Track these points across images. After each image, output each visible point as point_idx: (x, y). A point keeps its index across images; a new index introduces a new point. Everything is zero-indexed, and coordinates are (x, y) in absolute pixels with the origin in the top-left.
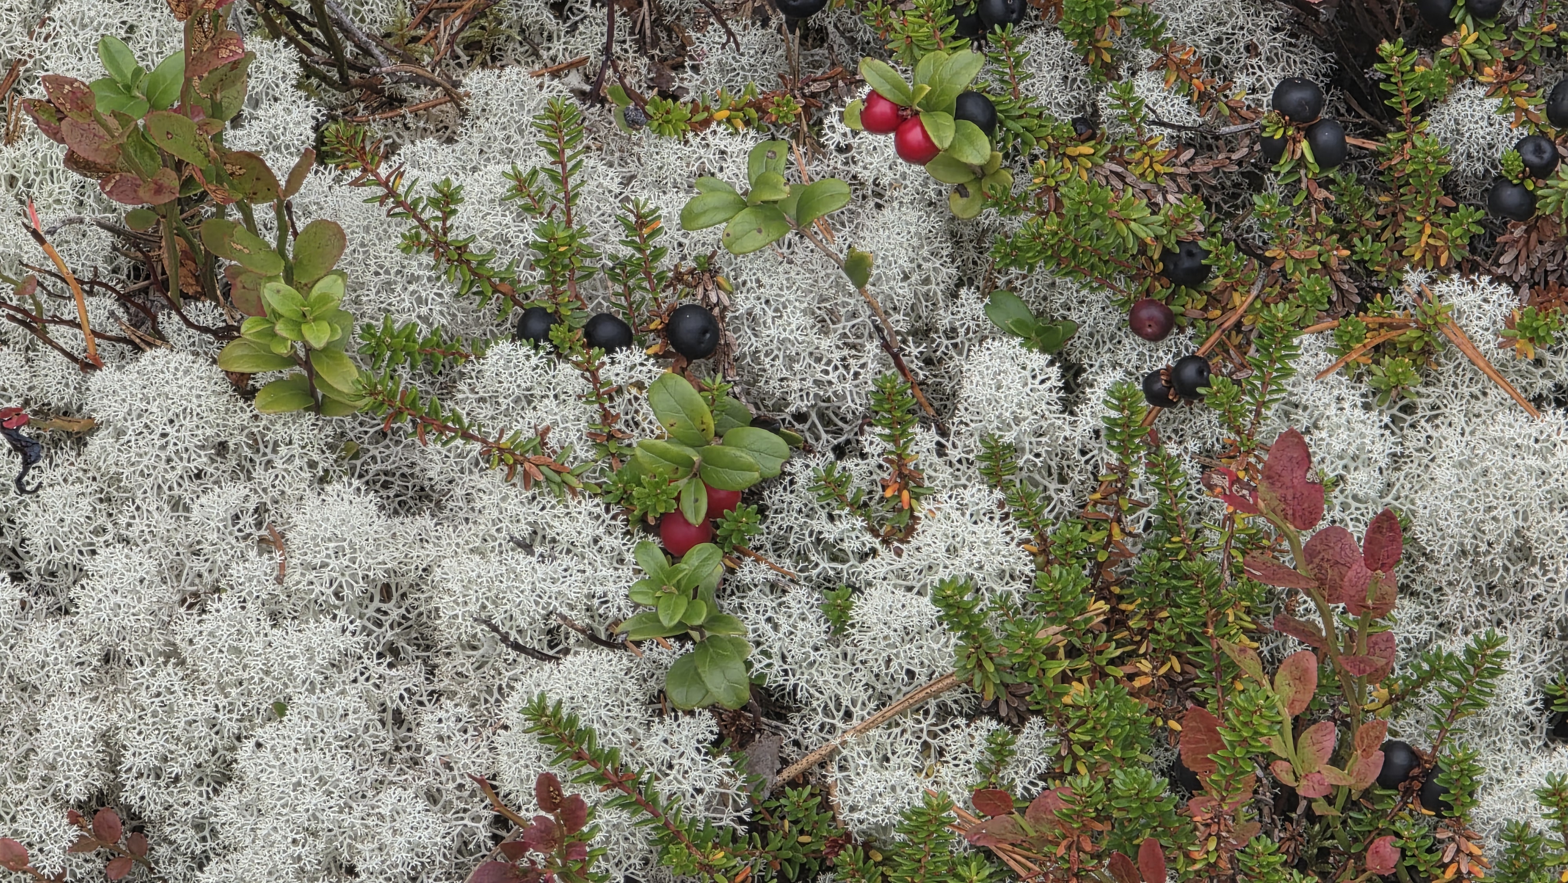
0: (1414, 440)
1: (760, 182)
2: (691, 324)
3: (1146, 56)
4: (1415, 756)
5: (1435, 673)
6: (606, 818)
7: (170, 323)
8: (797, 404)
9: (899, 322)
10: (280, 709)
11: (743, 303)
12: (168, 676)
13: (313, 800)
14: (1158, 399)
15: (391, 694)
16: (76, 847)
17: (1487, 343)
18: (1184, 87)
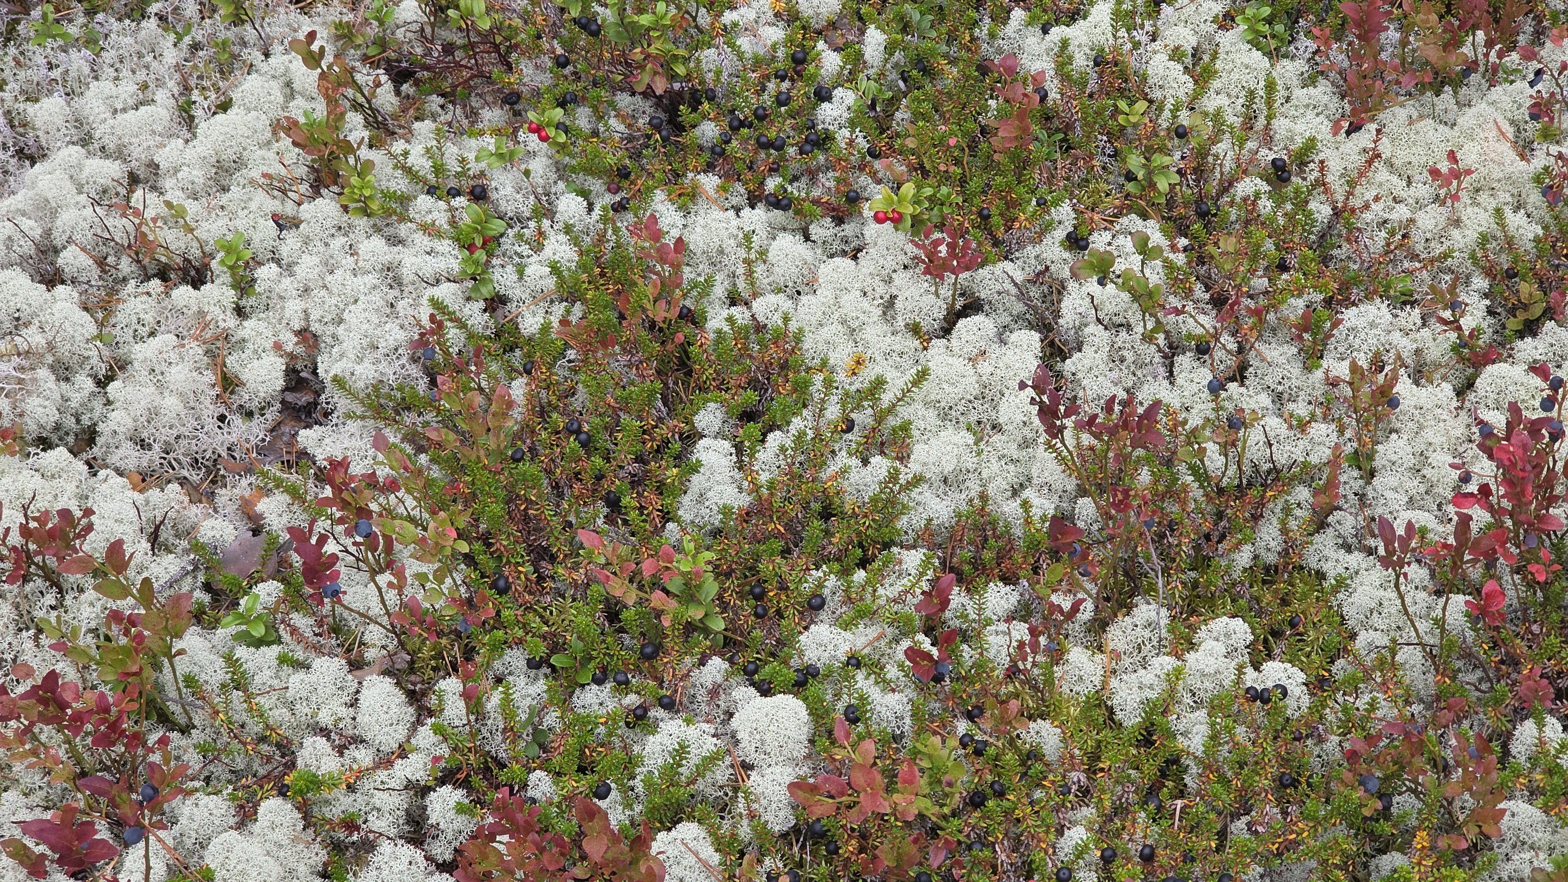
0: (690, 221)
1: (497, 148)
2: (478, 190)
3: (613, 113)
4: (689, 310)
5: (696, 286)
6: (453, 331)
7: (324, 191)
8: (510, 214)
9: (540, 190)
10: (356, 301)
11: (494, 184)
12: (324, 292)
13: (365, 326)
14: (615, 210)
15: (390, 297)
16: (296, 344)
17: (712, 193)
18: (623, 122)
